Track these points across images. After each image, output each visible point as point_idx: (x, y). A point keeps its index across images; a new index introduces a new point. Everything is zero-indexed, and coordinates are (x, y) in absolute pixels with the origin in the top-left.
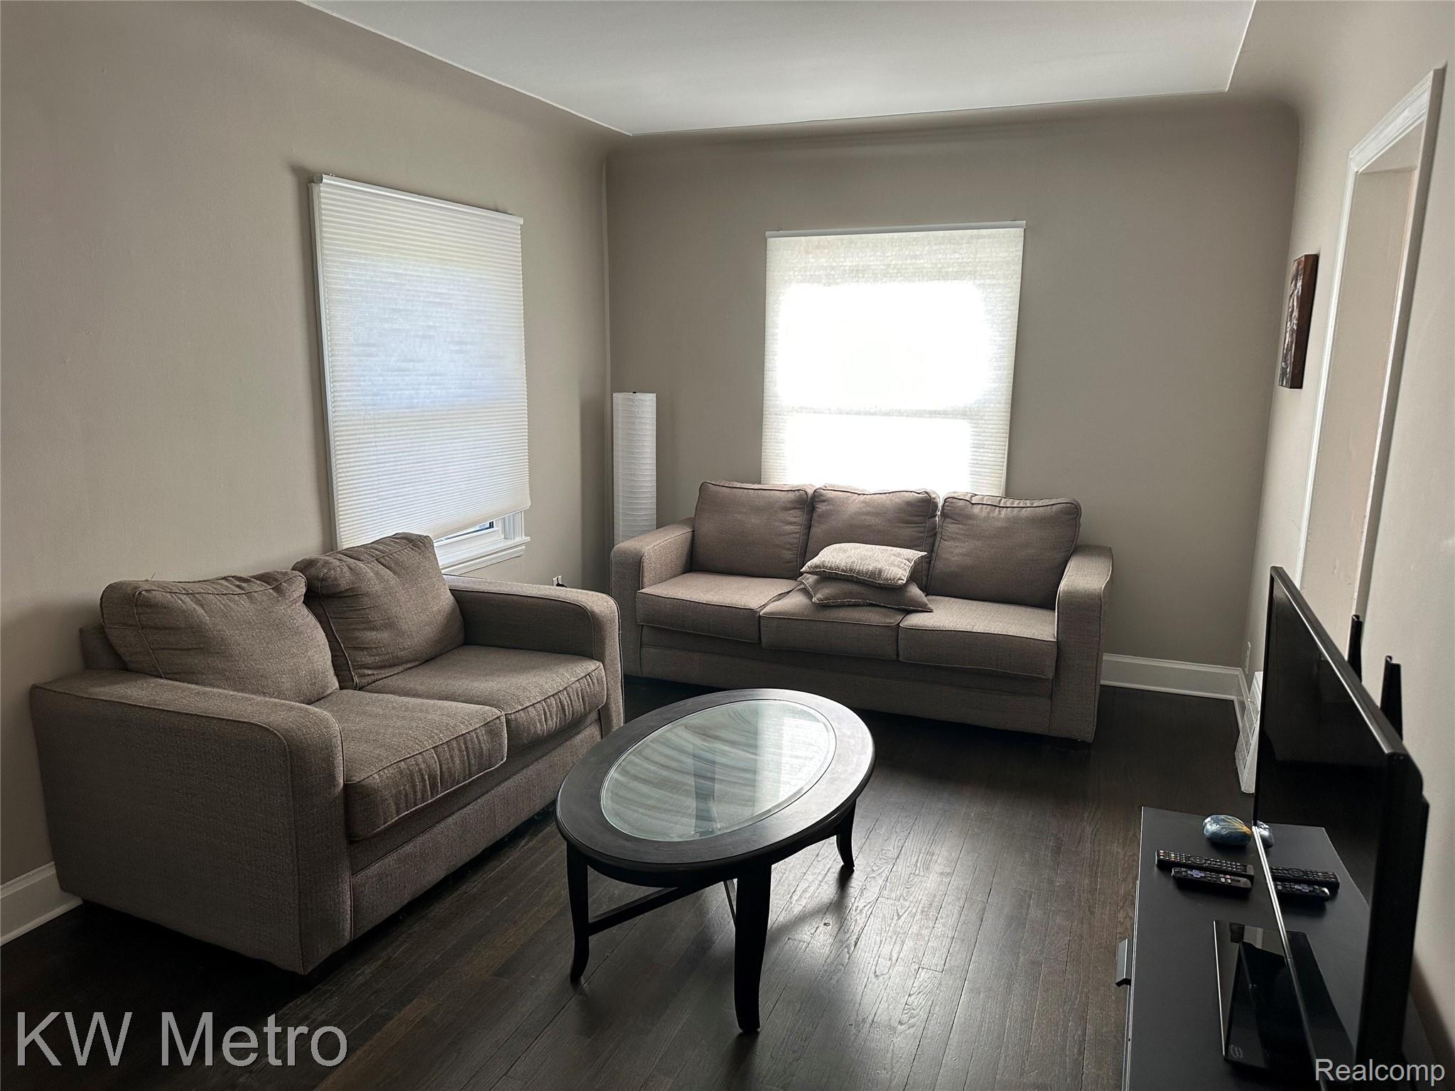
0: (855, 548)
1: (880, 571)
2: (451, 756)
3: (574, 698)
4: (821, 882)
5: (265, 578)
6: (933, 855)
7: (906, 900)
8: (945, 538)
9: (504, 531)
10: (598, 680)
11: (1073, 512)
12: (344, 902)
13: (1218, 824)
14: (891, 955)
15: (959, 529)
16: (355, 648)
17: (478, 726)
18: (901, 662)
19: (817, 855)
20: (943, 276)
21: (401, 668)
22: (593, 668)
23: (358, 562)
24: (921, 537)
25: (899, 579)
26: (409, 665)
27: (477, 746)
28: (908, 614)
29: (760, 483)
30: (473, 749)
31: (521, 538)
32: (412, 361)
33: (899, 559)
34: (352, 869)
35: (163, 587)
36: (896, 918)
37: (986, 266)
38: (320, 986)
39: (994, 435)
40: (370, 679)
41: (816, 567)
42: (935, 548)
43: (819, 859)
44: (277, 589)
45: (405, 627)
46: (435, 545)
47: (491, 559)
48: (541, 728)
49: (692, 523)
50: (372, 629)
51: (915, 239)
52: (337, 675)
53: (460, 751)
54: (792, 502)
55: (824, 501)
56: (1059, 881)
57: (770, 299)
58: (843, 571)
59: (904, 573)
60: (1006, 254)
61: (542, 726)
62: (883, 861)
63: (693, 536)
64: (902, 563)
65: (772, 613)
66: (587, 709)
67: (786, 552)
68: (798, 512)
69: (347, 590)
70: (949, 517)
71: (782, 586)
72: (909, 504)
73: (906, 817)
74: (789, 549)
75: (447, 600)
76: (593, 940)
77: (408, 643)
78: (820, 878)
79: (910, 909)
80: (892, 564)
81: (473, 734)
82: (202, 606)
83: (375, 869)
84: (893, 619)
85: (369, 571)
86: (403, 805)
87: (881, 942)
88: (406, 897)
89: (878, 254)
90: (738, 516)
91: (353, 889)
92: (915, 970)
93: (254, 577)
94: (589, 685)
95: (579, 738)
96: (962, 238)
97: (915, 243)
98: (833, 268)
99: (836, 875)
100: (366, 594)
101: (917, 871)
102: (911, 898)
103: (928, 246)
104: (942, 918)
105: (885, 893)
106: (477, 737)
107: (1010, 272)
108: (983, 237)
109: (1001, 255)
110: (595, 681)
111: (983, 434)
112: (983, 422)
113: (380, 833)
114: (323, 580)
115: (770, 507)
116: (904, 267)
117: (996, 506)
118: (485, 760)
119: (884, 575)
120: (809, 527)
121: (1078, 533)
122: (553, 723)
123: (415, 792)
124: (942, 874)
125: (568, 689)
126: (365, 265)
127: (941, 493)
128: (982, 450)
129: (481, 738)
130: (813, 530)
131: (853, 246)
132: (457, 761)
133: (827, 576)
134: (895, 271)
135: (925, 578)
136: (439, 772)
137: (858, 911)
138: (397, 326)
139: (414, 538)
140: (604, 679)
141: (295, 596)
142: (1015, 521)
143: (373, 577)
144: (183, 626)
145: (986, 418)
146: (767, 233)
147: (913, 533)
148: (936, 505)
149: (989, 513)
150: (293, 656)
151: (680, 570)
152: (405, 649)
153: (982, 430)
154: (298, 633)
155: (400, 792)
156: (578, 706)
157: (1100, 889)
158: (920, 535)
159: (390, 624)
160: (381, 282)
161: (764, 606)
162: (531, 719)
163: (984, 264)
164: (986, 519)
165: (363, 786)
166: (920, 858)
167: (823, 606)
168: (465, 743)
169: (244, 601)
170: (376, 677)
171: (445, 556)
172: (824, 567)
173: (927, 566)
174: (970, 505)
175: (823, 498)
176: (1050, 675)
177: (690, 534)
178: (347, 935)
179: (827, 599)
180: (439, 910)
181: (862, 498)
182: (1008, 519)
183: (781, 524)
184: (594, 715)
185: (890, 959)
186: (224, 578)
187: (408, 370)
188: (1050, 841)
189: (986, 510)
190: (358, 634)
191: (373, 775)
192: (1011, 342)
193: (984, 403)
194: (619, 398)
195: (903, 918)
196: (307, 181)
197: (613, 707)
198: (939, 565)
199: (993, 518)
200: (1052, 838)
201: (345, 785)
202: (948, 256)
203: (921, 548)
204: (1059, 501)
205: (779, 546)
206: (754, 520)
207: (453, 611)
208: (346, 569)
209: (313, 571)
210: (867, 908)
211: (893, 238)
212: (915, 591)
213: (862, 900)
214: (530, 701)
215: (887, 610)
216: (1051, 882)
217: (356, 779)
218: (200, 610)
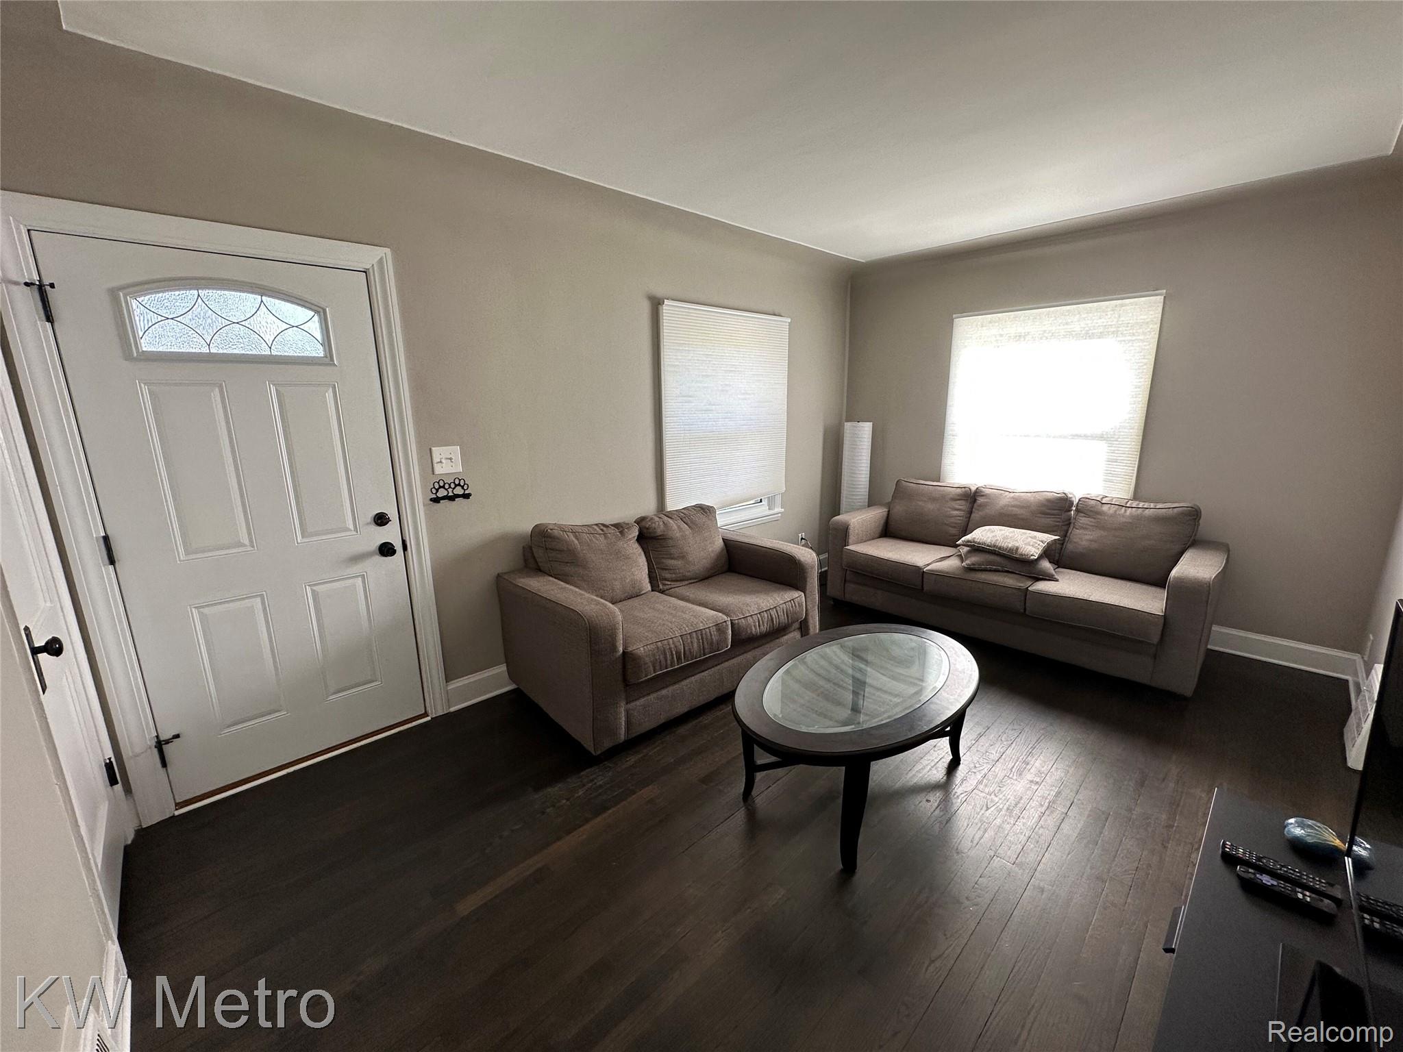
0: (1001, 530)
1: (1017, 548)
2: (692, 642)
3: (781, 613)
4: (932, 767)
5: (616, 526)
6: (1028, 764)
7: (996, 796)
8: (1077, 527)
9: (769, 505)
10: (799, 604)
11: (1194, 515)
12: (620, 719)
13: (1303, 828)
14: (973, 838)
15: (1091, 522)
16: (663, 569)
17: (711, 625)
18: (1028, 615)
19: (935, 746)
20: (1089, 336)
21: (687, 582)
22: (797, 596)
23: (669, 520)
24: (1056, 526)
25: (1032, 555)
26: (693, 581)
27: (709, 637)
28: (1037, 581)
29: (939, 481)
30: (707, 639)
31: (778, 509)
32: (714, 405)
33: (1034, 540)
34: (627, 699)
35: (562, 528)
36: (985, 808)
37: (1127, 327)
38: (606, 763)
39: (1127, 452)
40: (668, 587)
41: (968, 541)
42: (1068, 534)
43: (936, 749)
44: (621, 532)
45: (691, 559)
46: (717, 513)
47: (759, 521)
48: (755, 630)
49: (889, 506)
50: (672, 559)
51: (1068, 311)
52: (650, 582)
53: (698, 639)
54: (958, 495)
55: (983, 496)
56: (1138, 810)
57: (954, 359)
58: (988, 546)
59: (1037, 551)
60: (1145, 317)
61: (756, 629)
62: (985, 761)
63: (888, 514)
64: (1036, 543)
65: (932, 571)
66: (790, 621)
67: (950, 528)
68: (963, 502)
69: (660, 536)
70: (1082, 513)
71: (945, 551)
72: (1049, 501)
73: (1012, 730)
74: (955, 527)
75: (719, 544)
76: (759, 776)
77: (692, 568)
78: (932, 765)
79: (998, 804)
80: (1028, 544)
81: (707, 630)
82: (578, 539)
83: (642, 701)
84: (1023, 584)
85: (674, 525)
86: (658, 668)
87: (968, 825)
88: (662, 719)
89: (1037, 323)
90: (920, 503)
91: (627, 711)
92: (990, 856)
93: (612, 525)
94: (792, 607)
95: (786, 637)
96: (1107, 307)
97: (1067, 314)
98: (1001, 335)
99: (946, 765)
100: (672, 538)
101: (1011, 775)
102: (1001, 796)
103: (1078, 316)
104: (1023, 818)
105: (981, 787)
106: (710, 632)
107: (1149, 330)
108: (1126, 305)
109: (1142, 317)
110: (797, 604)
111: (1116, 452)
112: (1118, 443)
113: (642, 682)
114: (647, 529)
115: (942, 498)
116: (1057, 331)
117: (1123, 506)
118: (715, 646)
119: (1020, 551)
120: (971, 513)
121: (1197, 531)
122: (764, 628)
123: (666, 661)
124: (1032, 782)
125: (778, 607)
126: (689, 350)
127: (1077, 494)
128: (1115, 464)
129: (712, 633)
130: (973, 515)
131: (1017, 319)
132: (695, 645)
133: (976, 548)
134: (1050, 334)
135: (1057, 555)
136: (682, 651)
137: (955, 796)
138: (706, 385)
139: (704, 507)
140: (804, 604)
141: (630, 537)
142: (1138, 518)
143: (677, 529)
144: (565, 549)
145: (1119, 440)
146: (954, 316)
147: (1051, 522)
148: (1071, 503)
149: (1116, 511)
150: (623, 570)
151: (877, 535)
152: (689, 571)
153: (1116, 449)
154: (627, 557)
155: (656, 660)
156: (783, 619)
157: (1177, 826)
158: (1057, 524)
159: (683, 557)
160: (698, 360)
161: (928, 565)
162: (749, 624)
163: (1126, 325)
164: (1114, 515)
165: (632, 654)
166: (1017, 765)
167: (970, 569)
168: (702, 635)
169: (602, 538)
170: (672, 586)
171: (721, 520)
172: (974, 542)
173: (1060, 546)
174: (1100, 504)
175: (982, 494)
176: (1155, 640)
177: (885, 514)
178: (622, 736)
179: (973, 564)
180: (683, 730)
181: (1012, 495)
182: (1133, 516)
183: (949, 510)
184: (796, 625)
185: (972, 841)
186: (596, 525)
187: (712, 410)
188: (1136, 773)
189: (1113, 508)
190: (664, 561)
191: (639, 648)
192: (1147, 383)
193: (1119, 429)
194: (848, 425)
195: (990, 811)
196: (656, 304)
197: (811, 621)
198: (1070, 547)
199: (1119, 514)
200: (1138, 772)
201: (623, 651)
202: (1095, 321)
203: (1056, 533)
204: (1181, 505)
205: (947, 525)
206: (930, 506)
207: (722, 550)
208: (661, 523)
209: (643, 524)
210: (963, 795)
211: (1049, 311)
212: (1046, 565)
213: (960, 788)
214: (749, 613)
215: (1021, 576)
216: (1130, 810)
217: (630, 649)
218: (576, 542)
